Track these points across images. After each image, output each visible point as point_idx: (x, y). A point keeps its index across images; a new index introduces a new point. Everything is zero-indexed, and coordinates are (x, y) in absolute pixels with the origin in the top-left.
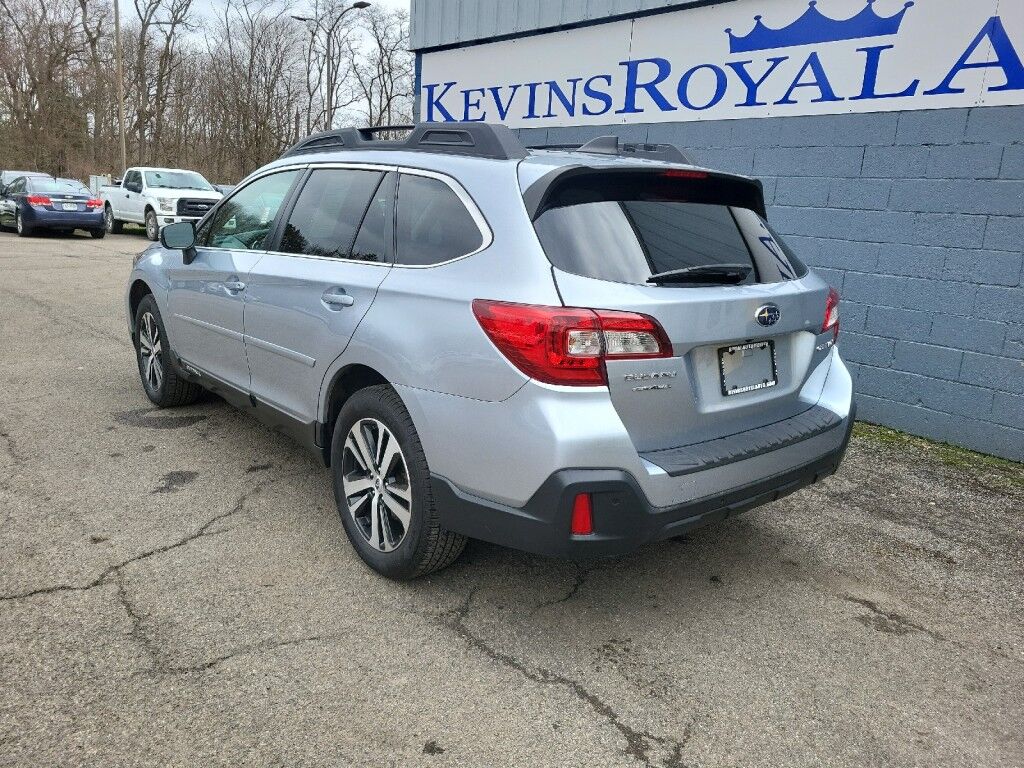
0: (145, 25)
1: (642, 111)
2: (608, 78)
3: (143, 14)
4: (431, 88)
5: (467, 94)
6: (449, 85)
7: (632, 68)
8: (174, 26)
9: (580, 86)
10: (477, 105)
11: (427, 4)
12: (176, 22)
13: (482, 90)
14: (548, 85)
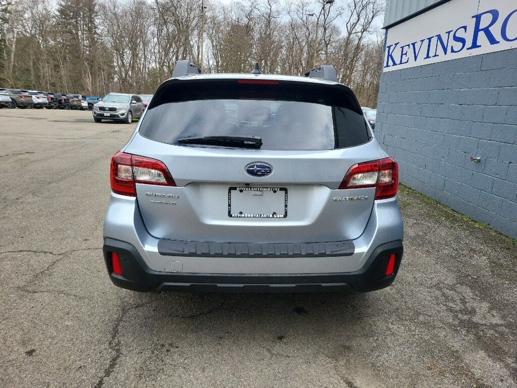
0: (350, 34)
1: (480, 46)
2: (465, 28)
3: (349, 30)
4: (389, 47)
5: (402, 48)
6: (396, 44)
7: (478, 18)
8: (362, 33)
9: (452, 34)
10: (406, 54)
11: (397, 2)
12: (365, 30)
13: (409, 45)
14: (437, 37)
